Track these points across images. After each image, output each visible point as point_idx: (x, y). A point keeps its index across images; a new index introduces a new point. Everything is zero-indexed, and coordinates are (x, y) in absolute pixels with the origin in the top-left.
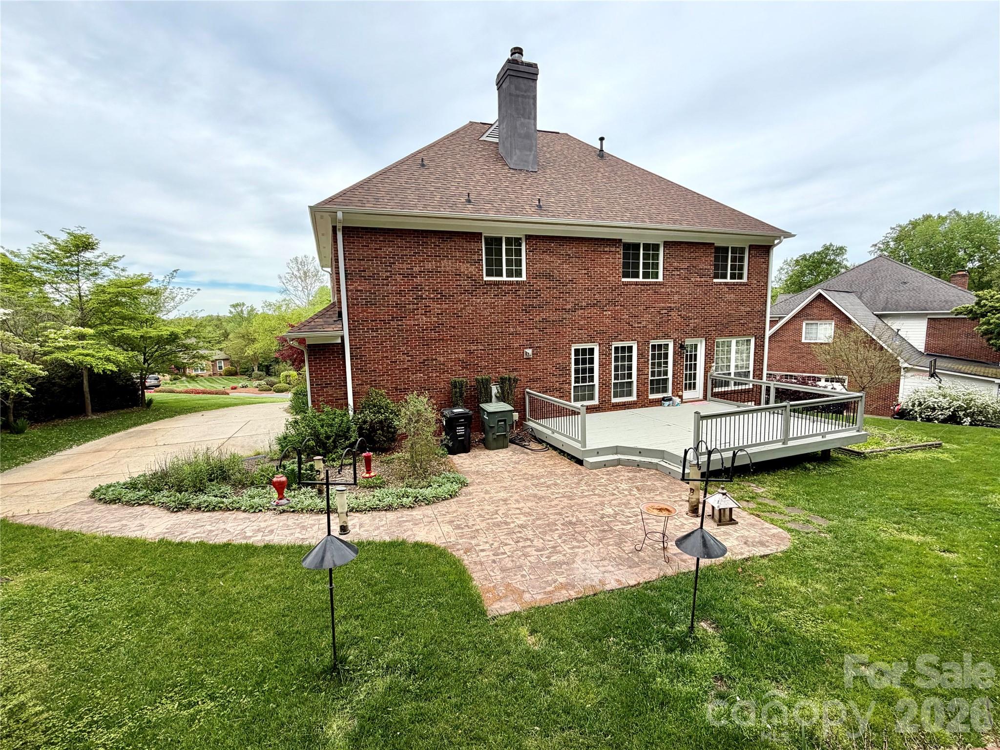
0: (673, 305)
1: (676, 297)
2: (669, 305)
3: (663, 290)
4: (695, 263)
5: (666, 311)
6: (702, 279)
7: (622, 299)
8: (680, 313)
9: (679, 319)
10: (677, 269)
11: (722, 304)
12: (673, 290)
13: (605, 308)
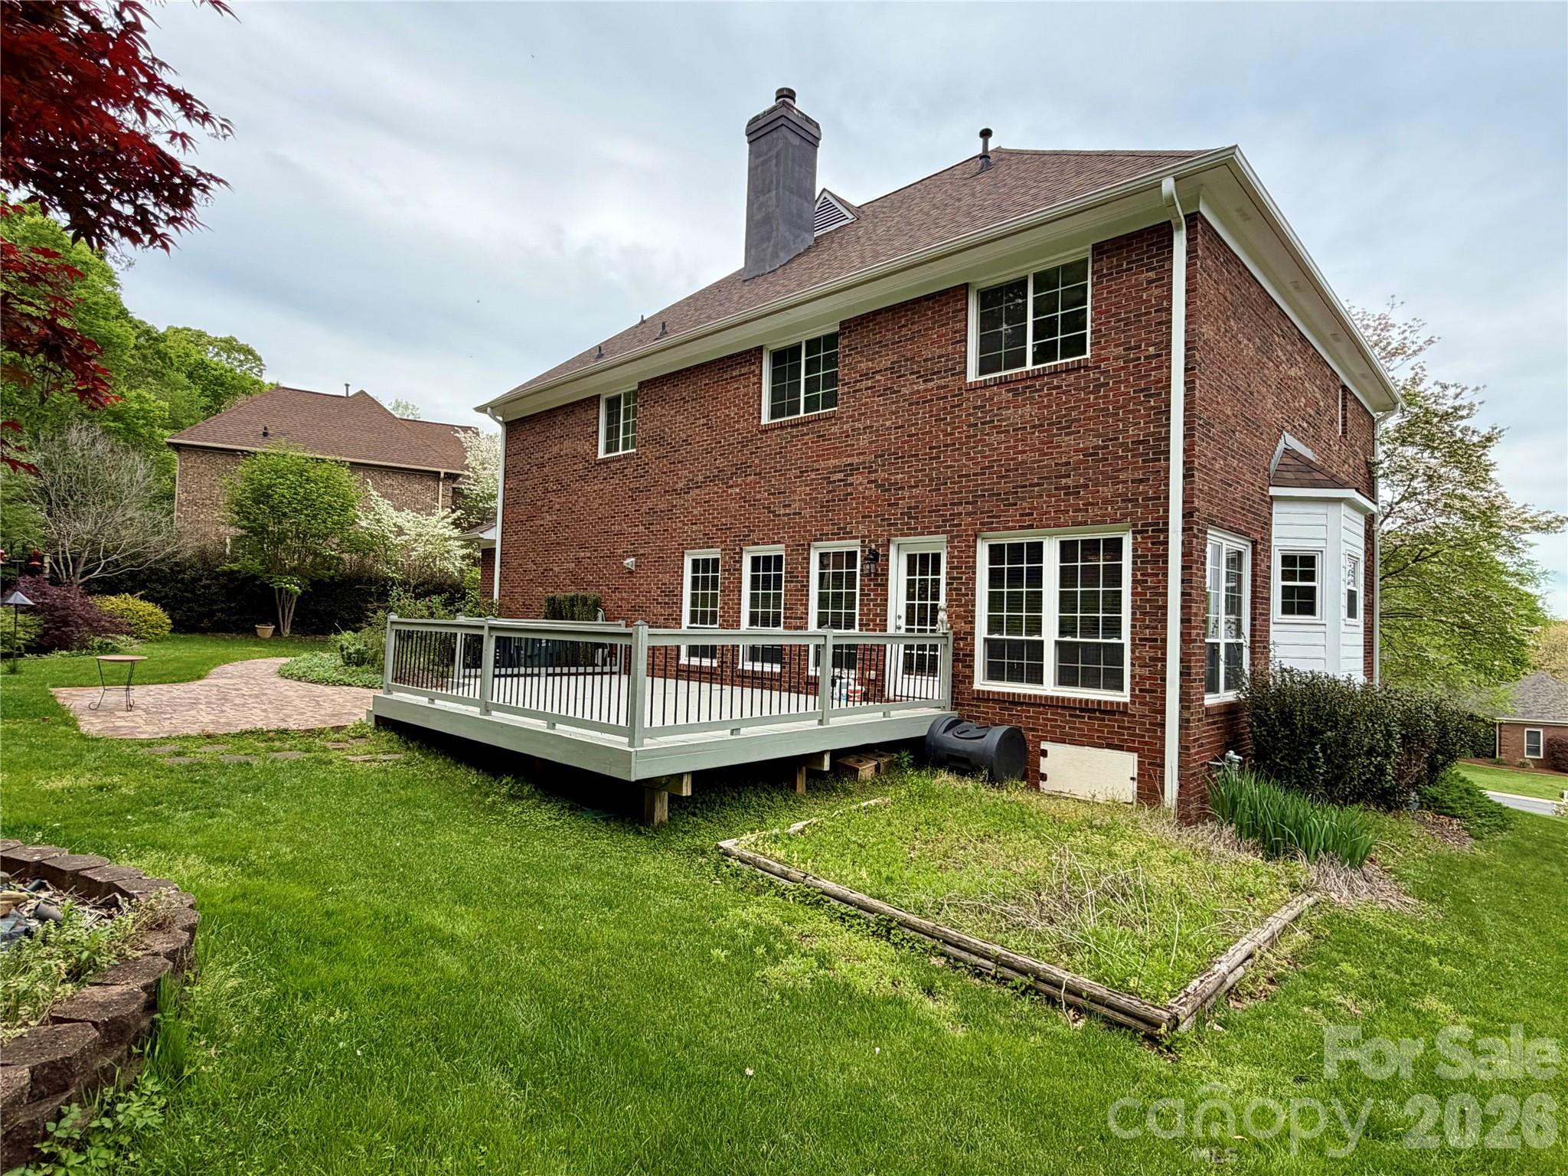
0: (856, 460)
1: (864, 441)
2: (849, 460)
3: (834, 429)
4: (909, 349)
5: (841, 476)
6: (930, 385)
7: (757, 461)
8: (873, 477)
9: (873, 492)
10: (865, 376)
11: (994, 439)
12: (857, 425)
13: (731, 482)
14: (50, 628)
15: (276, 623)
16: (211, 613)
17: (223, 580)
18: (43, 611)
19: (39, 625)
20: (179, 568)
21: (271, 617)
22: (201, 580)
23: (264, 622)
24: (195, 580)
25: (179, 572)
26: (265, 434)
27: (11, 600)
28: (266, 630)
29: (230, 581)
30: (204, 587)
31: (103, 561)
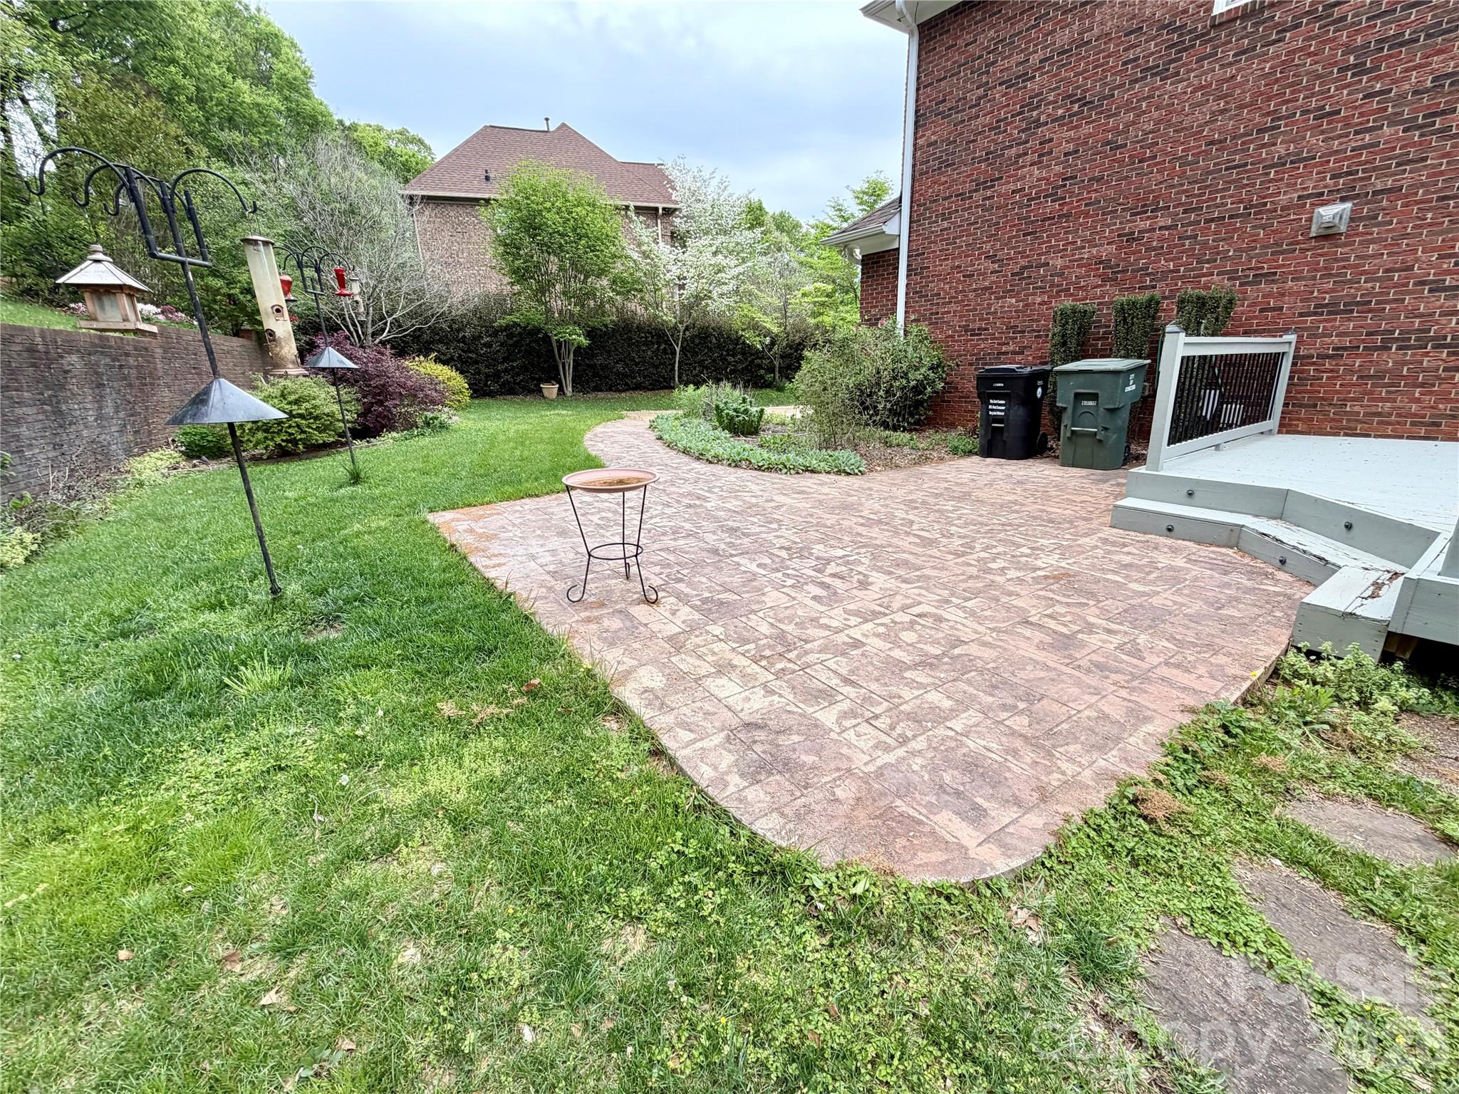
14: (372, 404)
15: (559, 382)
16: (497, 375)
17: (502, 336)
18: (357, 381)
19: (358, 400)
20: (457, 326)
21: (553, 376)
22: (480, 337)
23: (548, 381)
24: (477, 338)
25: (458, 331)
26: (487, 178)
27: (323, 363)
28: (551, 390)
29: (510, 336)
30: (484, 345)
31: (389, 320)
